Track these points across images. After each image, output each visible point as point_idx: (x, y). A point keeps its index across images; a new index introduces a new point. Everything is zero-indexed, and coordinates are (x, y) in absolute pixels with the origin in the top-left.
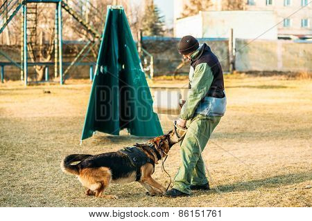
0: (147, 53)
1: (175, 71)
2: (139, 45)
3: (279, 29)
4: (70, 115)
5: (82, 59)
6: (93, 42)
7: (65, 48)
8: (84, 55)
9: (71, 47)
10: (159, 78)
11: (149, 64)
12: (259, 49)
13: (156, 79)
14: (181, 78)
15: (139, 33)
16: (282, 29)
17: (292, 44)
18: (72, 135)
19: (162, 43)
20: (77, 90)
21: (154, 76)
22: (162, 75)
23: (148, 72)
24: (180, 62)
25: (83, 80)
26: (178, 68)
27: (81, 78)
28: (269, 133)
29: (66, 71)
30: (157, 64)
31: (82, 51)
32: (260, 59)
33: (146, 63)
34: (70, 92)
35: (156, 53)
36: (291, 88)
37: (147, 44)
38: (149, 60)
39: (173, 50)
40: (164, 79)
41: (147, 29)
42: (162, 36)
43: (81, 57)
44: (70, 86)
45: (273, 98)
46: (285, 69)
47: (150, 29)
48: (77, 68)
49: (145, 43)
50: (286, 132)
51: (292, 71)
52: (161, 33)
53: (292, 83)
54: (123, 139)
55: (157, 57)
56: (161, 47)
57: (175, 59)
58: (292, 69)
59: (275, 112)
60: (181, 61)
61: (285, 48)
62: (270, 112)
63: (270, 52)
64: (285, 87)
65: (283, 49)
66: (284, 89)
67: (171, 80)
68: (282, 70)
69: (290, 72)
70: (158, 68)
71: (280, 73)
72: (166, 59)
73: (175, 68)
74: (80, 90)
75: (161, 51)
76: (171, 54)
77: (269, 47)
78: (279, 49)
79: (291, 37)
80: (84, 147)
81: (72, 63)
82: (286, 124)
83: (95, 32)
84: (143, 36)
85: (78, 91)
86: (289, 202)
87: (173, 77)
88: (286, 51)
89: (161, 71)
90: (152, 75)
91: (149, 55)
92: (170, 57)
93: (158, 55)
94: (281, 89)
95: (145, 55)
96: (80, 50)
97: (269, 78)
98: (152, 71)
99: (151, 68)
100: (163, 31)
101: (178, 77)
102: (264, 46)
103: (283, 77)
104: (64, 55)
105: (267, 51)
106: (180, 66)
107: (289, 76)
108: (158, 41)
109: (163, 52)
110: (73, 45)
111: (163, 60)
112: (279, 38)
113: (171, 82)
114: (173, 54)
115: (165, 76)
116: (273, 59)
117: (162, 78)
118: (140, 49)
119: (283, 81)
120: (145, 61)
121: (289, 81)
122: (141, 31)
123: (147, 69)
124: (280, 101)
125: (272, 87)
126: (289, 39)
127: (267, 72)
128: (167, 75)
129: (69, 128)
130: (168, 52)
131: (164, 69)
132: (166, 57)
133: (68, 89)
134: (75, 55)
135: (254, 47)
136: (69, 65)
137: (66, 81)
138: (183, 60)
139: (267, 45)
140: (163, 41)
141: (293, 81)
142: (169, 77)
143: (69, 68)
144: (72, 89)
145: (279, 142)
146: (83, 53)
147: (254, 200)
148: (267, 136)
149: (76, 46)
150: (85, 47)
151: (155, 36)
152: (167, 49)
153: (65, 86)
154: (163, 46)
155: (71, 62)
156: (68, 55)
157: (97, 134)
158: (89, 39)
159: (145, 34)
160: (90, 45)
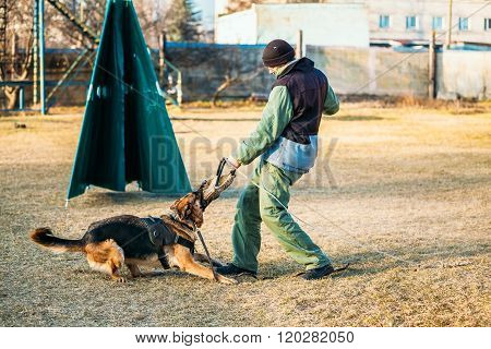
0: (173, 67)
1: (215, 94)
2: (161, 55)
3: (372, 31)
4: (53, 161)
5: (75, 75)
6: (92, 50)
7: (49, 59)
8: (78, 70)
9: (58, 57)
10: (191, 105)
11: (175, 83)
12: (341, 60)
13: (186, 106)
14: (225, 104)
15: (161, 36)
16: (378, 31)
17: (390, 54)
18: (55, 191)
19: (196, 52)
20: (66, 122)
21: (183, 102)
22: (196, 101)
23: (174, 96)
24: (222, 80)
25: (76, 108)
26: (220, 89)
27: (73, 105)
28: (351, 188)
29: (50, 95)
30: (188, 83)
31: (75, 63)
32: (344, 77)
33: (171, 82)
34: (56, 125)
35: (186, 67)
36: (389, 119)
37: (174, 53)
38: (175, 78)
39: (213, 63)
40: (199, 107)
41: (174, 31)
42: (197, 41)
43: (72, 72)
44: (55, 117)
45: (360, 135)
46: (381, 92)
47: (178, 31)
48: (67, 89)
49: (170, 51)
50: (377, 187)
51: (390, 93)
52: (195, 37)
53: (390, 112)
54: (131, 197)
55: (187, 73)
56: (193, 59)
57: (215, 76)
58: (391, 92)
59: (363, 155)
60: (224, 80)
61: (381, 59)
62: (355, 155)
63: (358, 66)
64: (380, 119)
65: (378, 61)
66: (378, 122)
67: (210, 107)
68: (377, 93)
69: (387, 95)
70: (190, 89)
71: (373, 97)
72: (202, 76)
73: (215, 89)
74: (71, 123)
75: (195, 65)
76: (209, 68)
77: (357, 59)
78: (372, 61)
79: (391, 43)
80: (71, 210)
81: (60, 83)
82: (378, 174)
83: (94, 35)
84: (168, 41)
85: (68, 125)
86: (375, 293)
87: (211, 103)
88: (382, 63)
89: (194, 94)
90: (179, 100)
91: (176, 70)
92: (207, 73)
93: (190, 70)
94: (372, 122)
95: (170, 70)
96: (71, 62)
97: (357, 105)
98: (180, 94)
99: (178, 90)
100: (198, 34)
101: (219, 102)
102: (349, 57)
103: (377, 104)
104: (48, 70)
105: (353, 65)
106: (223, 87)
107: (386, 102)
108: (190, 49)
109: (197, 65)
110: (61, 55)
111: (197, 78)
112: (372, 45)
113: (208, 110)
114: (213, 69)
115: (200, 102)
116: (362, 76)
117: (196, 104)
118: (162, 61)
119: (377, 110)
120: (170, 78)
121: (386, 109)
122: (164, 33)
123: (173, 92)
124: (371, 140)
125: (360, 118)
126: (387, 46)
127: (353, 95)
128: (203, 101)
129: (50, 181)
130: (205, 65)
131: (199, 91)
132: (202, 72)
133: (52, 121)
134: (64, 70)
135: (334, 58)
136: (54, 86)
137: (51, 110)
138: (227, 77)
139: (353, 55)
140: (197, 49)
141: (391, 110)
142: (206, 104)
143: (54, 90)
144: (58, 121)
145: (365, 202)
146: (76, 67)
147: (323, 290)
148: (348, 193)
149: (65, 57)
150: (80, 58)
151: (186, 42)
152: (203, 60)
153: (48, 117)
154: (197, 56)
155: (58, 81)
156: (54, 70)
157: (92, 190)
158: (86, 47)
159: (171, 39)
160: (87, 54)
